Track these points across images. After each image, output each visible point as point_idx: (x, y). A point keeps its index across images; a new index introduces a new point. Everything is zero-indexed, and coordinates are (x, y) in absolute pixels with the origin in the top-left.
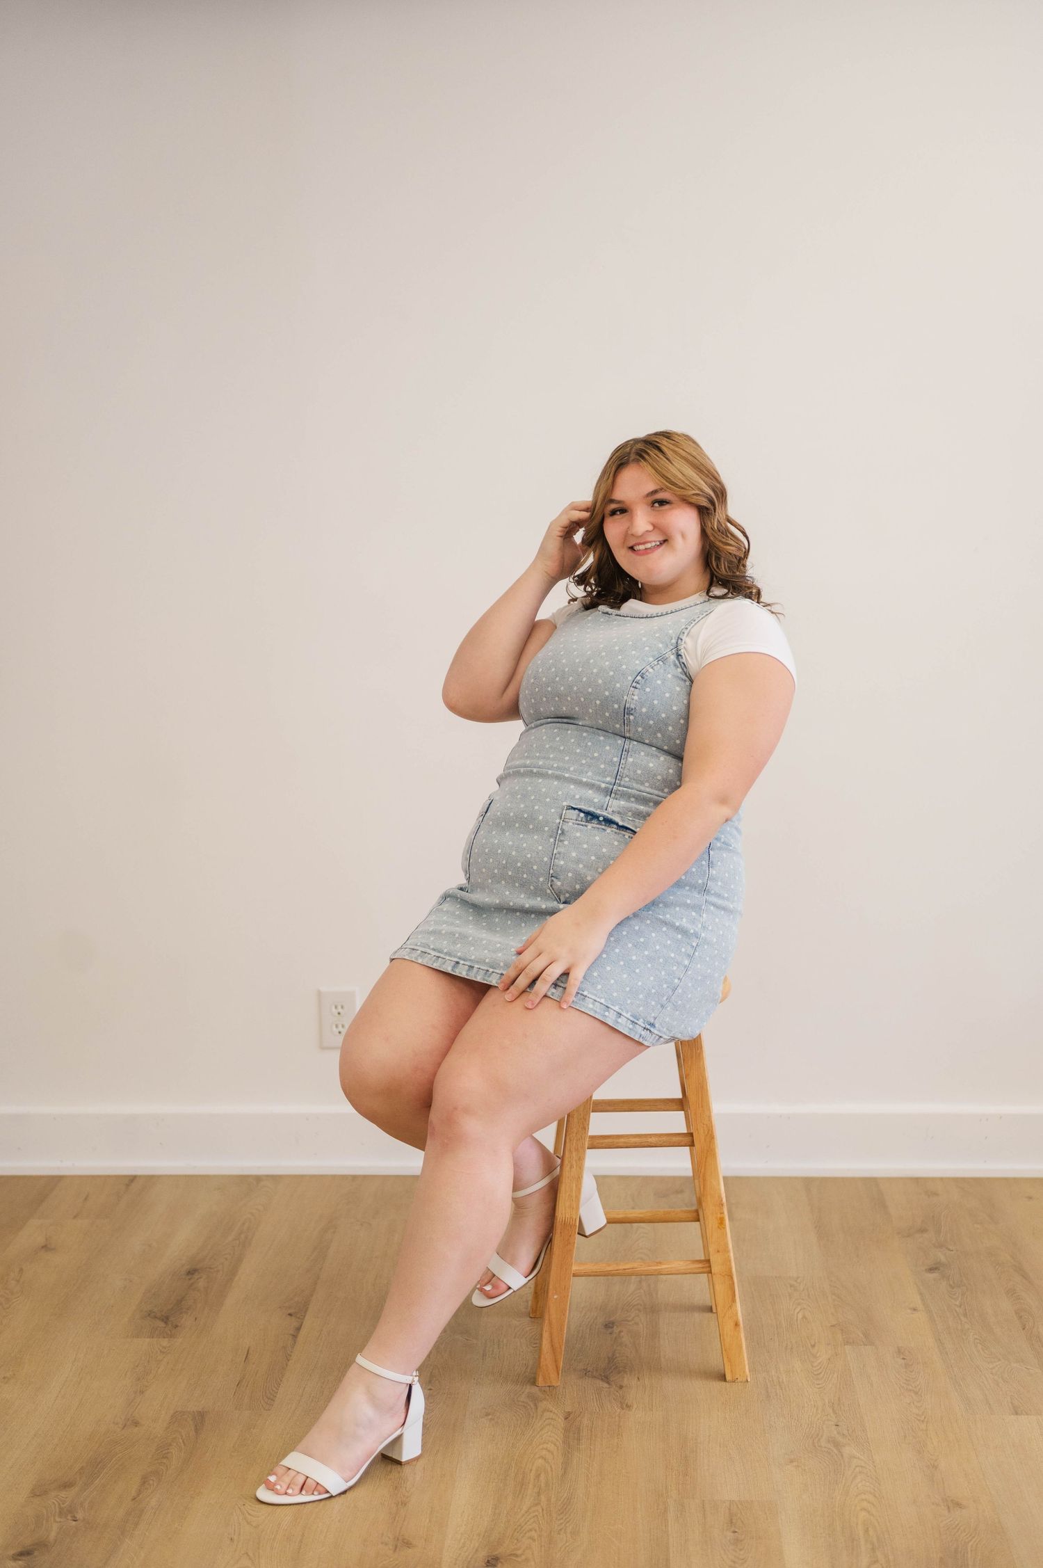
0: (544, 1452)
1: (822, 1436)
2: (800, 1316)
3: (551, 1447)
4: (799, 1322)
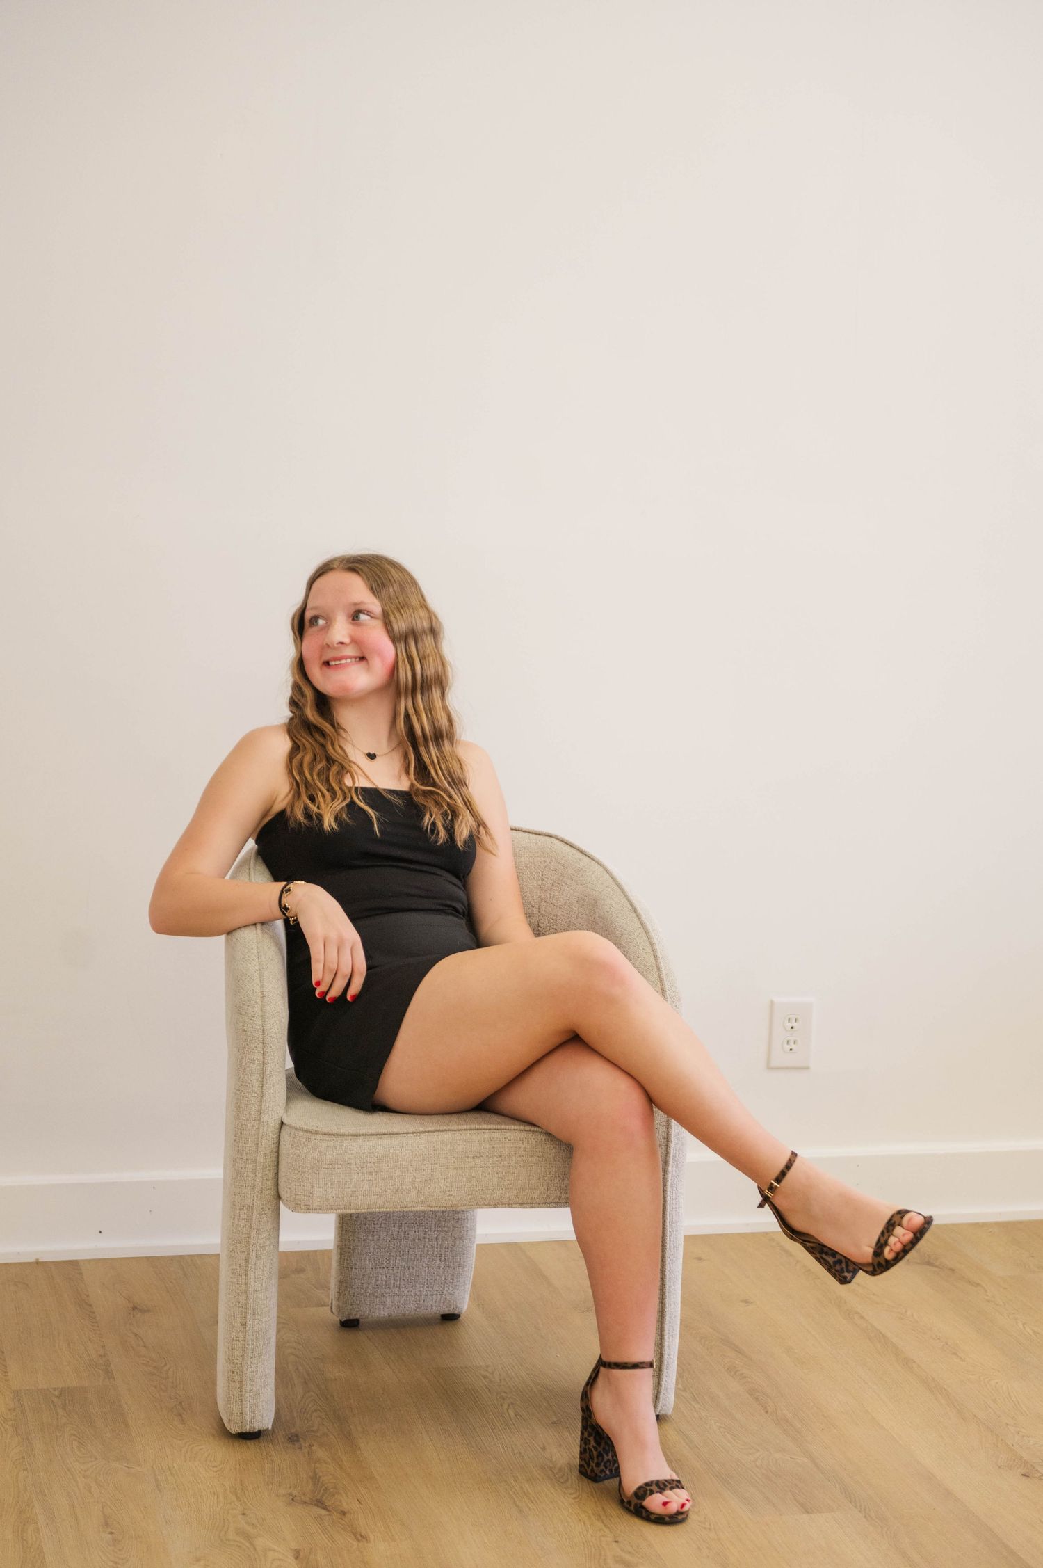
2: (511, 1413)
4: (513, 1420)
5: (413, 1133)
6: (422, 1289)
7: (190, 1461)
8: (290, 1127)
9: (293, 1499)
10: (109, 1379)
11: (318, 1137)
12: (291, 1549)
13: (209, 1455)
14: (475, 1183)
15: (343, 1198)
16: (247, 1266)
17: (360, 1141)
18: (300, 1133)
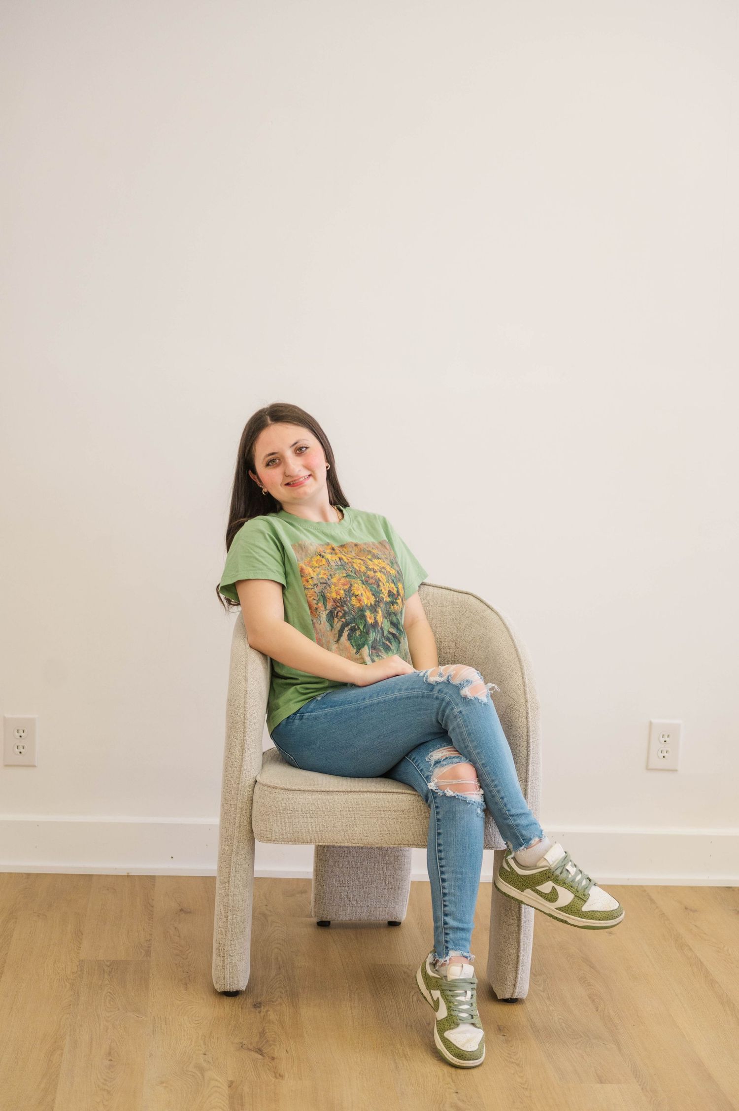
1: (445, 1102)
5: (343, 792)
6: (372, 903)
7: (181, 1015)
8: (260, 783)
9: (242, 1046)
10: (147, 956)
11: (277, 791)
12: (228, 1080)
13: (196, 1012)
14: (384, 828)
15: (293, 833)
16: (229, 877)
17: (306, 795)
18: (266, 788)
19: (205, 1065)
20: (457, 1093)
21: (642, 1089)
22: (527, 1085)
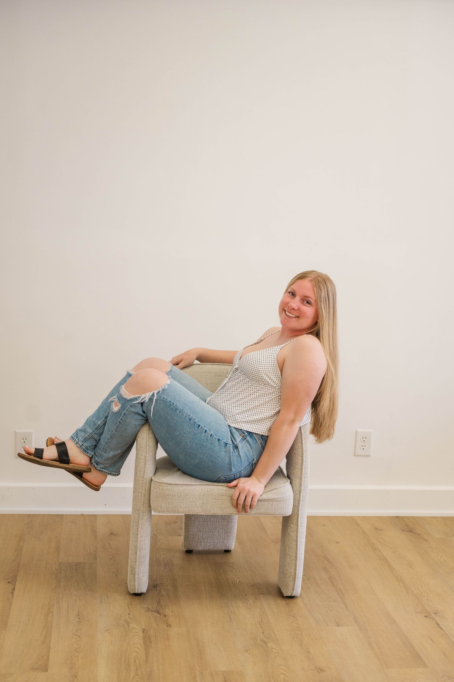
0: (136, 649)
1: (257, 638)
2: (238, 581)
3: (138, 646)
4: (238, 584)
9: (148, 609)
10: (95, 560)
12: (142, 629)
19: (129, 620)
20: (263, 633)
21: (360, 629)
22: (299, 628)
